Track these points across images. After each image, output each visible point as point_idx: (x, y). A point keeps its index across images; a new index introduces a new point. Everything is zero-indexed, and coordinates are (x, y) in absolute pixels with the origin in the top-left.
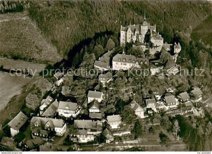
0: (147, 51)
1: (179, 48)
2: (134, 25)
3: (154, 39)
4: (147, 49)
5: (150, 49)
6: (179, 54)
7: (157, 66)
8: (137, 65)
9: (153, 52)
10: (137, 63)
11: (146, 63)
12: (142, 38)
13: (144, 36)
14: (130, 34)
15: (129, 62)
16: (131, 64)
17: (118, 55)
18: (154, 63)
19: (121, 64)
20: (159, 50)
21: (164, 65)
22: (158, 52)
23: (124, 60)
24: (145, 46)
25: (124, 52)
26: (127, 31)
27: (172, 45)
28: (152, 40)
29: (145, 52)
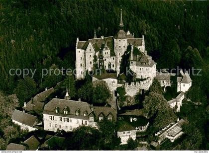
0: (120, 91)
1: (186, 82)
2: (102, 37)
3: (137, 65)
4: (120, 85)
5: (127, 87)
6: (187, 94)
7: (134, 125)
8: (92, 123)
9: (132, 91)
10: (92, 119)
11: (110, 118)
12: (116, 62)
13: (120, 59)
14: (92, 55)
15: (75, 117)
16: (80, 121)
17: (55, 99)
18: (127, 118)
19: (61, 120)
20: (146, 86)
21: (152, 121)
22: (143, 90)
23: (66, 112)
24: (116, 80)
25: (67, 95)
26: (85, 50)
27: (174, 75)
28: (134, 68)
29: (116, 93)
